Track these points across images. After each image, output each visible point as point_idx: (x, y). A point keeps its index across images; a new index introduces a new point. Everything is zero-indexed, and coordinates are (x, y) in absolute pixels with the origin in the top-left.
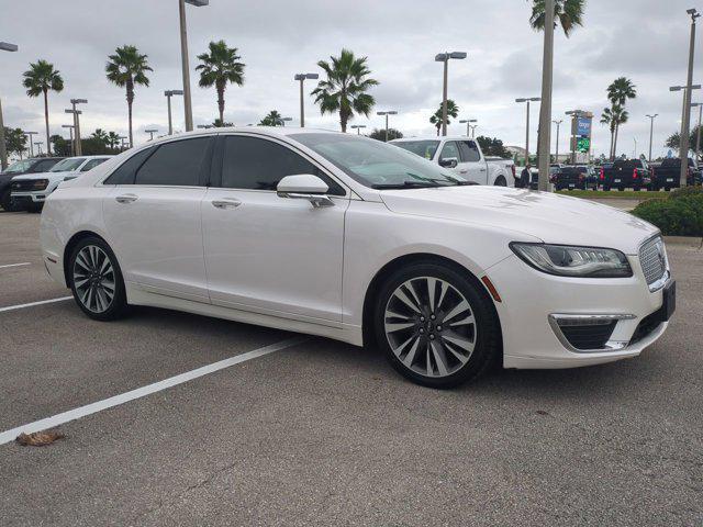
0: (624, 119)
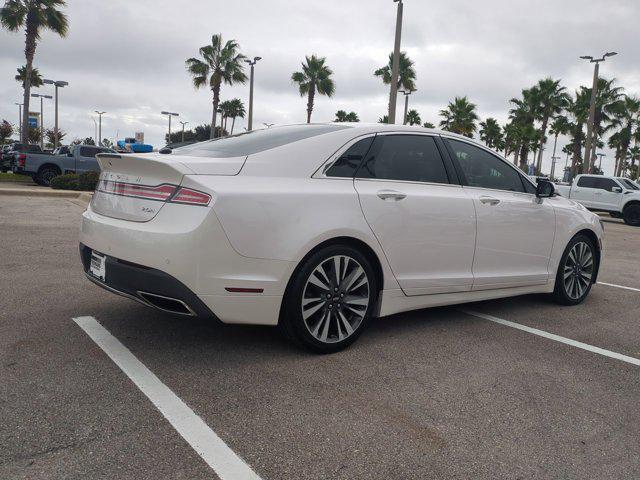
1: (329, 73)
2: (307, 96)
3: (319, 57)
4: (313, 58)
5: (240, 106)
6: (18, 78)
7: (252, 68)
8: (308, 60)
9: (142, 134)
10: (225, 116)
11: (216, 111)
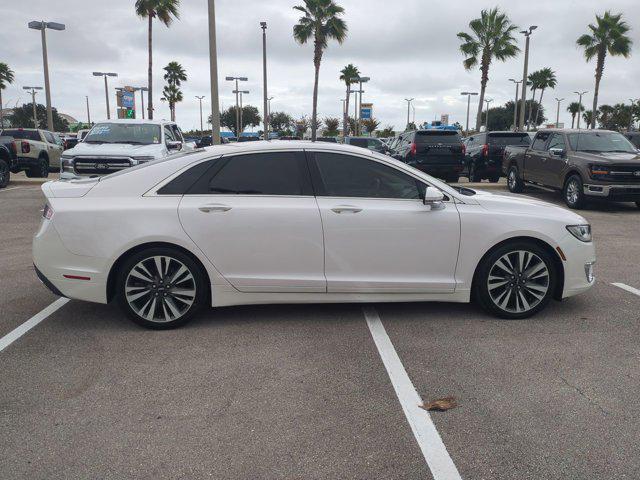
0: (180, 98)
1: (624, 30)
2: (595, 58)
3: (613, 14)
4: (607, 15)
5: (550, 76)
6: (342, 77)
7: (528, 39)
8: (598, 19)
9: (447, 116)
10: (534, 88)
11: (526, 84)
